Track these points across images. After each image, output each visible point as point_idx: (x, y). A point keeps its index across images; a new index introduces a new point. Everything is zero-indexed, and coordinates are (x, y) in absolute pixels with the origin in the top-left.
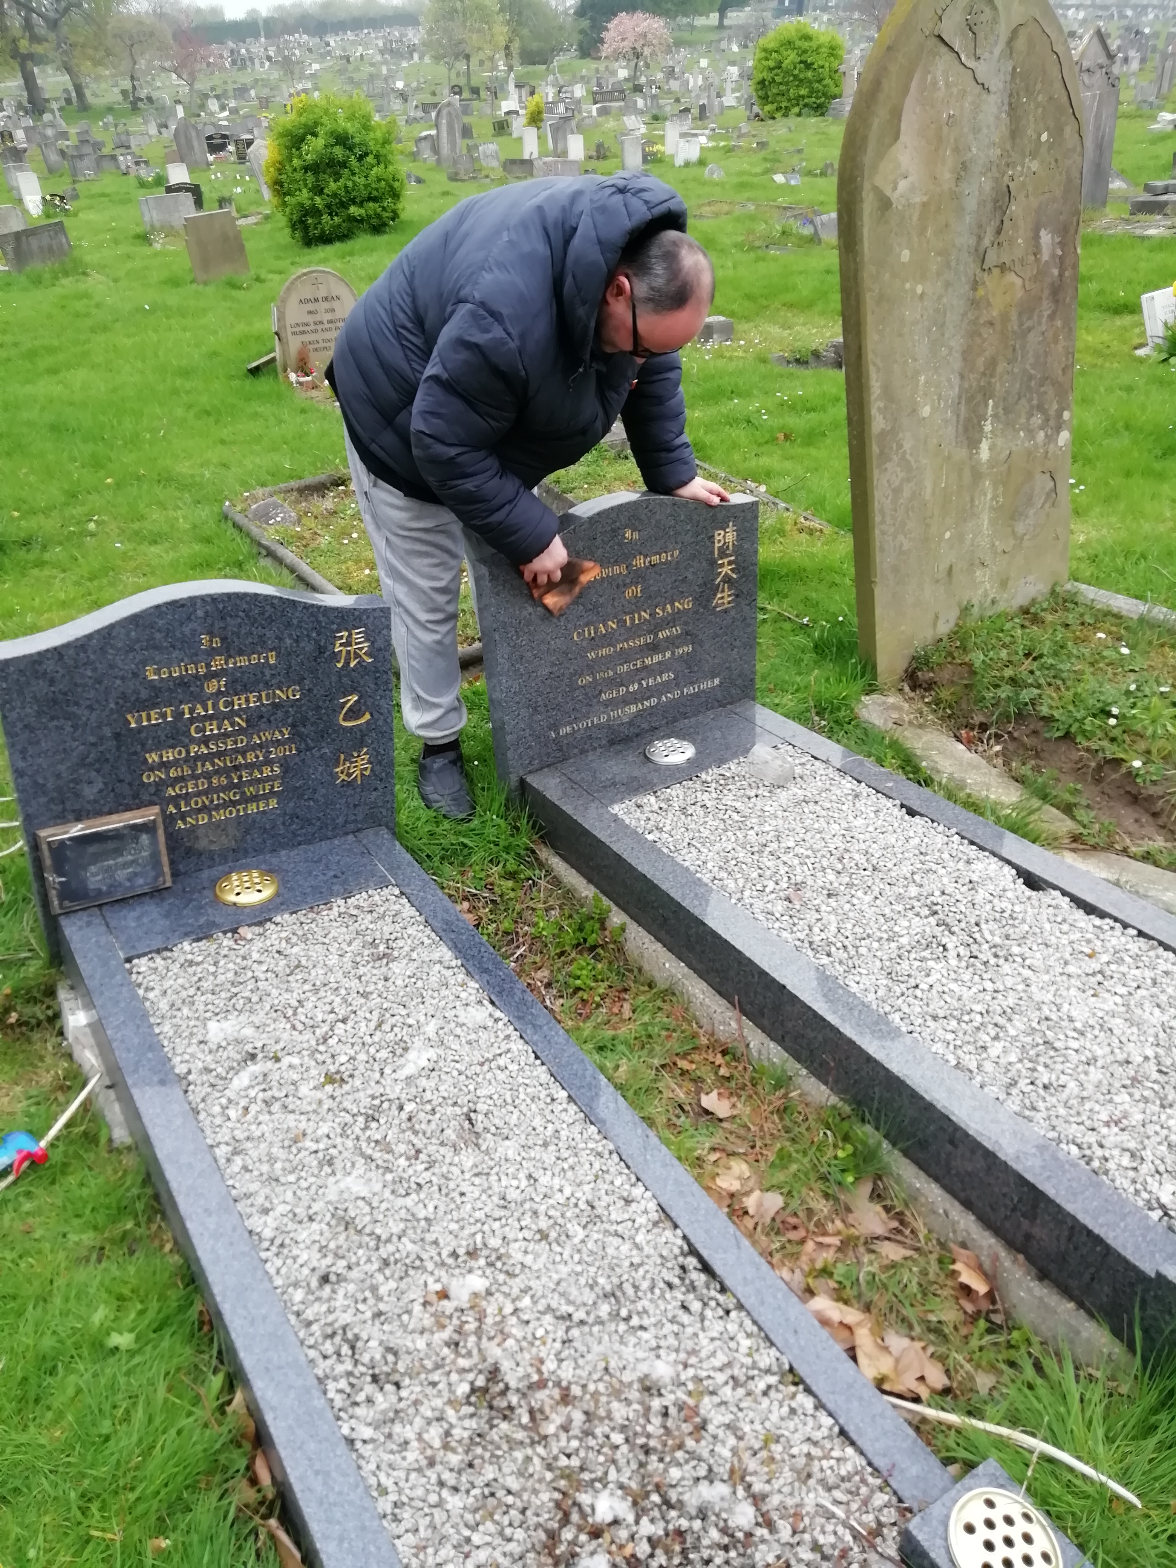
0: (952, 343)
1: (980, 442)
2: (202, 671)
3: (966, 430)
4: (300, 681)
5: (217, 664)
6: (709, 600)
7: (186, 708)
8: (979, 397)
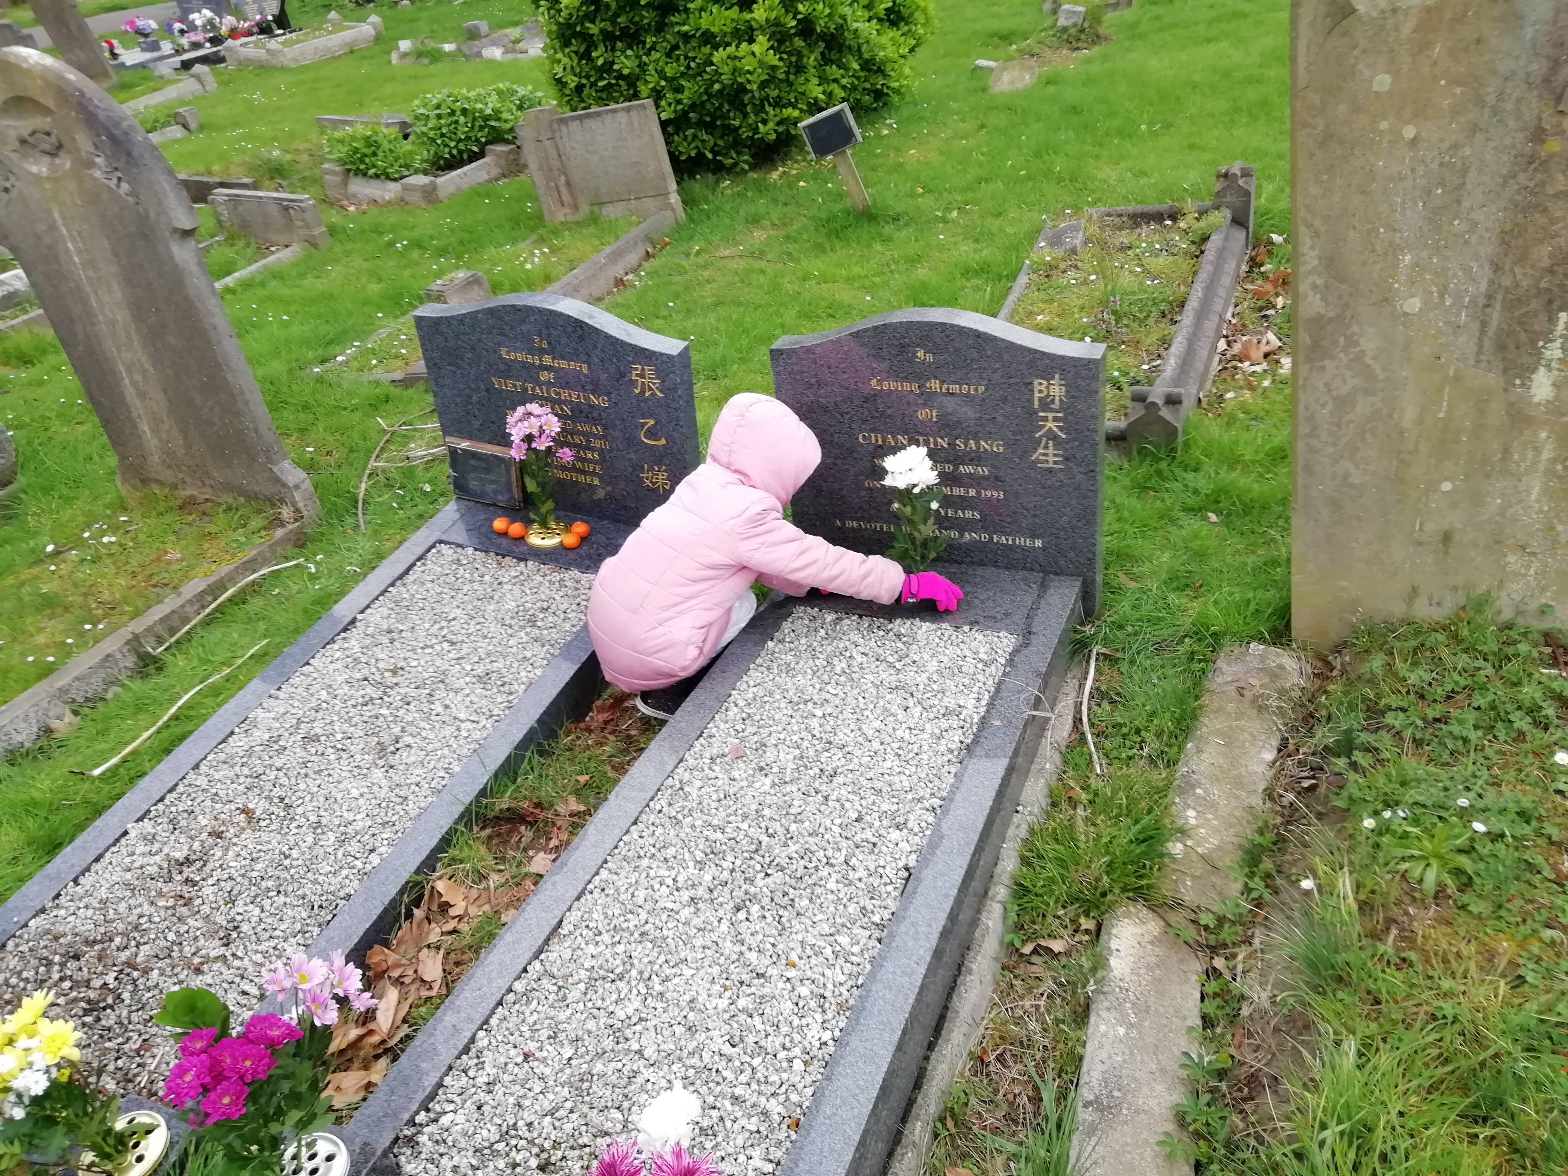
0: (1479, 216)
1: (1534, 370)
2: (537, 362)
3: (1501, 347)
4: (608, 394)
5: (547, 360)
6: (1027, 453)
7: (529, 386)
8: (1535, 305)
